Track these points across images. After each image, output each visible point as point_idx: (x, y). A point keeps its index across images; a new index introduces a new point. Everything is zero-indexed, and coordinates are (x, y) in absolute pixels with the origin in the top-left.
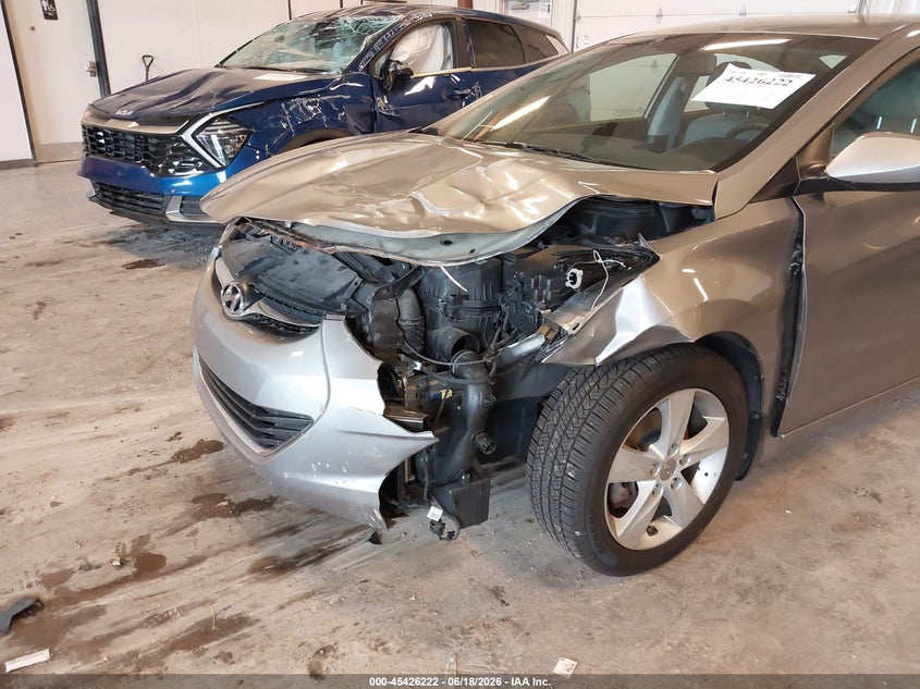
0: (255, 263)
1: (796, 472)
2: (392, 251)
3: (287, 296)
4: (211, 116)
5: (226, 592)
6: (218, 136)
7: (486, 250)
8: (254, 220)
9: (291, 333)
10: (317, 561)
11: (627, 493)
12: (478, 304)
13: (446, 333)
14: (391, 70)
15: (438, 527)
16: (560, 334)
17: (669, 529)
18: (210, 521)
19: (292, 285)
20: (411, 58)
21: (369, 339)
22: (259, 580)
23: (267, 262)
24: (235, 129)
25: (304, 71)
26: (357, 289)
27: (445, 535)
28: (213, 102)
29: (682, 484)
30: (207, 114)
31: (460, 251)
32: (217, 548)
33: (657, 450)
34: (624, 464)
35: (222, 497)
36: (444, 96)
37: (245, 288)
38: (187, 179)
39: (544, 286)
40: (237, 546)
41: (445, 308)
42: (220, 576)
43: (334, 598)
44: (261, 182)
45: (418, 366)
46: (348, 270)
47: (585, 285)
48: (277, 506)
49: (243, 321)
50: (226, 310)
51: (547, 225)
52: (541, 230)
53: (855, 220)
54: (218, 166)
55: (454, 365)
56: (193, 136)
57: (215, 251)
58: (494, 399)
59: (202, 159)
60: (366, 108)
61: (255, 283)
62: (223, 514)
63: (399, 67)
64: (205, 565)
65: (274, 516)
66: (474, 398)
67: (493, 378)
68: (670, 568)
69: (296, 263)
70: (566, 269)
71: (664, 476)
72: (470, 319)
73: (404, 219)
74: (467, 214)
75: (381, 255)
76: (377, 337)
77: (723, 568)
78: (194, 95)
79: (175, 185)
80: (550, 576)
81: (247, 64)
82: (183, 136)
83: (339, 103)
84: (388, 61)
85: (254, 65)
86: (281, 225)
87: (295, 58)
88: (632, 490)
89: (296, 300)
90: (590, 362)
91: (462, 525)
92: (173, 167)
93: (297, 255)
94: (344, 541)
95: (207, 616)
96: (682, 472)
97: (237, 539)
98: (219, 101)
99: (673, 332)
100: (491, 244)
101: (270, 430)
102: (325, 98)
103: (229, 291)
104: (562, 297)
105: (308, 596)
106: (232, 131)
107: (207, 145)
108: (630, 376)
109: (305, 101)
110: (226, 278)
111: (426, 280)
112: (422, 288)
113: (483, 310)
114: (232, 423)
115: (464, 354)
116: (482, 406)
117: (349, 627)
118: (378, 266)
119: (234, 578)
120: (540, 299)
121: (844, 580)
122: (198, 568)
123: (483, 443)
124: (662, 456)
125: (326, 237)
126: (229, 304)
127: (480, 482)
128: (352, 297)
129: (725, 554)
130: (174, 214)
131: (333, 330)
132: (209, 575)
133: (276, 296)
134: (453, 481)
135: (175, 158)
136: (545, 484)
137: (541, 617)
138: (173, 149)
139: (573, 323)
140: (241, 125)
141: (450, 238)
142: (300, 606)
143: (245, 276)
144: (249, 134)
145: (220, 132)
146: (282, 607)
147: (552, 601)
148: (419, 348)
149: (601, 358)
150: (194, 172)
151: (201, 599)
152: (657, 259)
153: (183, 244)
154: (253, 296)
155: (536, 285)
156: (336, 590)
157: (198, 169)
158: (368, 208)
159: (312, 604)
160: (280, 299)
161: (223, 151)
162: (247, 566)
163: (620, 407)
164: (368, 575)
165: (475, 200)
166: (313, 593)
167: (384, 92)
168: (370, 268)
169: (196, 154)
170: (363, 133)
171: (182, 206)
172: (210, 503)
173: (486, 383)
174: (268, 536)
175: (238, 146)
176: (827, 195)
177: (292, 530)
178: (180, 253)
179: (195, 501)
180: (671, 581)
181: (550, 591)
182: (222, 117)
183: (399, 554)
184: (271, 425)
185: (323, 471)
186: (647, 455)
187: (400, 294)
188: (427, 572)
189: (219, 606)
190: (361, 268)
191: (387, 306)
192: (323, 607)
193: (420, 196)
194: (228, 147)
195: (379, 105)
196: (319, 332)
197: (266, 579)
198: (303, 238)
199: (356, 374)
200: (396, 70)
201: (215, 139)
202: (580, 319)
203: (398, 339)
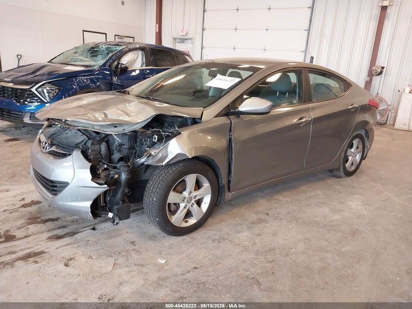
0: (54, 134)
1: (244, 207)
2: (97, 129)
3: (63, 144)
4: (44, 82)
5: (38, 245)
6: (47, 90)
7: (128, 129)
8: (52, 119)
9: (64, 156)
10: (72, 235)
11: (176, 208)
12: (127, 147)
13: (116, 156)
14: (119, 67)
15: (112, 220)
16: (150, 155)
17: (192, 221)
18: (33, 225)
19: (65, 141)
20: (128, 63)
21: (89, 157)
22: (50, 241)
23: (58, 134)
24: (54, 88)
25: (84, 66)
26: (86, 142)
27: (115, 223)
28: (45, 77)
29: (195, 206)
30: (42, 81)
31: (119, 130)
32: (35, 233)
33: (186, 194)
34: (173, 197)
35: (39, 218)
36: (141, 78)
37: (49, 142)
38: (33, 106)
39: (147, 141)
40: (43, 232)
41: (116, 148)
42: (36, 240)
43: (77, 245)
44: (58, 107)
45: (106, 166)
46: (84, 136)
47: (158, 140)
48: (60, 220)
49: (48, 153)
50: (43, 150)
51: (147, 122)
52: (145, 123)
53: (251, 124)
54: (46, 101)
55: (118, 166)
56: (36, 90)
57: (41, 131)
58: (130, 176)
59: (40, 98)
60: (109, 81)
61: (53, 140)
62: (39, 223)
63: (122, 66)
64: (30, 238)
65: (58, 223)
66: (124, 176)
67: (130, 170)
68: (193, 235)
69: (67, 134)
70: (153, 135)
71: (188, 202)
72: (125, 152)
73: (101, 119)
74: (121, 118)
75: (93, 130)
76: (92, 157)
77: (210, 234)
78: (38, 73)
79: (28, 108)
80: (153, 238)
81: (61, 62)
82: (32, 89)
83: (98, 79)
84: (118, 63)
85: (64, 63)
86: (61, 120)
87: (82, 60)
88: (177, 206)
89: (65, 145)
90: (161, 164)
91: (120, 219)
92: (27, 101)
93: (68, 131)
94: (83, 230)
95: (30, 251)
96: (195, 201)
97: (43, 230)
98: (47, 76)
99: (185, 155)
100: (131, 127)
101: (55, 189)
102: (92, 77)
103: (44, 143)
104: (153, 145)
105: (67, 245)
106: (53, 89)
107: (41, 93)
108: (174, 169)
109: (83, 78)
110: (43, 139)
111: (110, 139)
112: (109, 142)
113: (129, 149)
114: (43, 189)
115: (121, 163)
116: (126, 179)
117: (80, 253)
118: (94, 135)
119: (41, 241)
120: (146, 145)
121: (247, 236)
122: (28, 238)
123: (127, 191)
124: (187, 195)
125: (75, 124)
126: (43, 148)
127: (126, 205)
128: (85, 144)
129: (212, 230)
130: (27, 120)
131: (77, 154)
132: (32, 240)
133: (59, 144)
134: (117, 204)
135: (29, 98)
136: (148, 204)
137: (146, 248)
138: (27, 94)
139: (154, 152)
140: (56, 86)
141: (117, 125)
142: (64, 248)
143: (50, 139)
144: (59, 89)
145: (48, 88)
146: (57, 248)
147: (151, 244)
148: (107, 161)
149: (164, 163)
150: (36, 104)
151: (28, 247)
152: (181, 133)
153: (31, 132)
154: (52, 145)
155: (145, 141)
156: (77, 243)
157: (38, 102)
158: (89, 115)
159: (68, 247)
160: (61, 145)
161: (49, 96)
162: (47, 237)
163: (170, 178)
164: (89, 239)
165: (124, 114)
166: (69, 244)
167: (116, 75)
168: (92, 135)
169: (38, 97)
170: (107, 91)
171: (30, 117)
172: (34, 220)
173: (128, 171)
174: (55, 229)
175: (55, 94)
176: (241, 116)
177: (64, 227)
178: (30, 136)
179: (28, 219)
180: (192, 238)
181: (151, 242)
182: (49, 83)
183: (101, 233)
184: (56, 186)
185: (72, 200)
186: (182, 195)
187: (101, 143)
188: (110, 238)
189: (34, 249)
190: (89, 135)
191: (97, 147)
192: (72, 248)
193: (107, 112)
194: (51, 94)
195: (114, 80)
196: (72, 155)
197: (53, 241)
198: (68, 125)
199: (84, 168)
200: (121, 67)
201: (45, 91)
202: (157, 151)
203: (99, 158)
